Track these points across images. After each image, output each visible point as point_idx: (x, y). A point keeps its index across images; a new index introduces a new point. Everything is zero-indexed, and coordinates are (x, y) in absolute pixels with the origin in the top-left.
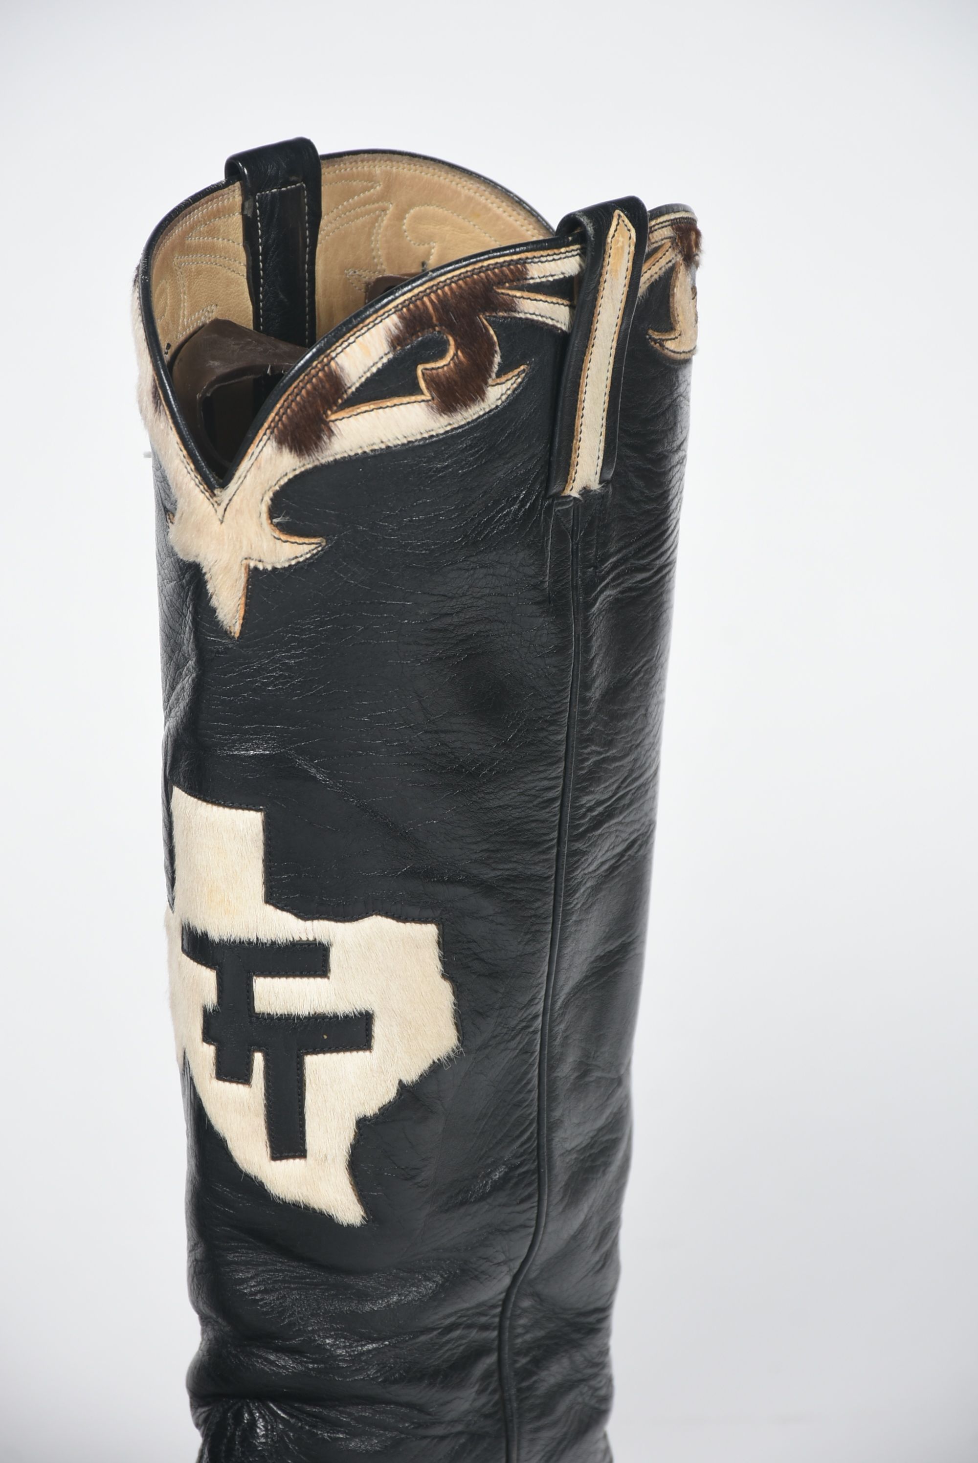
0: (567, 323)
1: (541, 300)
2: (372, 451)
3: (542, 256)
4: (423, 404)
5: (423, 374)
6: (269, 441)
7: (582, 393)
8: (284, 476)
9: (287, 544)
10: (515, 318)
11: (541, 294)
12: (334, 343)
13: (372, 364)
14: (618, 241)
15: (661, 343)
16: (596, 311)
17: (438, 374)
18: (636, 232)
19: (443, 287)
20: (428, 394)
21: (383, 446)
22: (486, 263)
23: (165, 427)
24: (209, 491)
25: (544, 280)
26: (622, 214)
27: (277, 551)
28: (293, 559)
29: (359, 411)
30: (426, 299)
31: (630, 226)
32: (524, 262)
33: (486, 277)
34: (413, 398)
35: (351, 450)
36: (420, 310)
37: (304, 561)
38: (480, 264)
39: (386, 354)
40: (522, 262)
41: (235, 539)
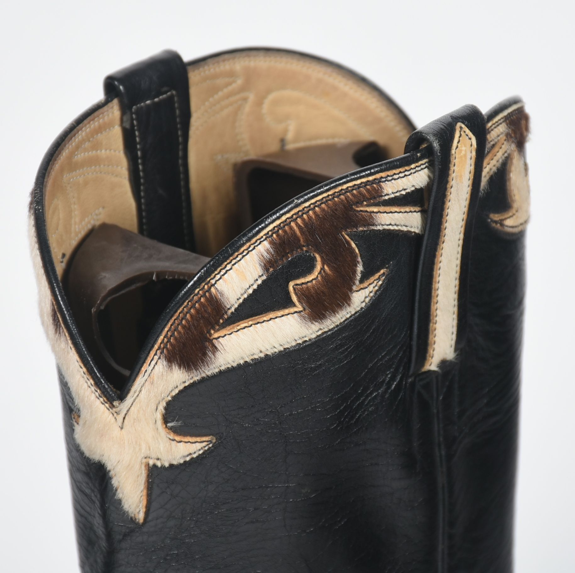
0: (420, 227)
1: (396, 212)
2: (252, 360)
3: (395, 174)
4: (295, 315)
5: (294, 289)
6: (159, 361)
7: (435, 283)
8: (175, 388)
9: (181, 444)
10: (373, 230)
11: (395, 206)
12: (213, 272)
13: (248, 287)
14: (461, 151)
15: (501, 222)
16: (445, 213)
17: (307, 287)
18: (476, 139)
19: (308, 211)
20: (300, 306)
21: (262, 355)
22: (345, 187)
23: (65, 347)
24: (108, 403)
25: (398, 194)
26: (463, 126)
27: (173, 451)
28: (188, 455)
29: (239, 328)
30: (293, 224)
31: (471, 135)
32: (379, 181)
33: (346, 198)
34: (287, 311)
35: (234, 362)
36: (288, 235)
37: (197, 457)
38: (340, 188)
39: (260, 276)
40: (377, 181)
41: (134, 443)
